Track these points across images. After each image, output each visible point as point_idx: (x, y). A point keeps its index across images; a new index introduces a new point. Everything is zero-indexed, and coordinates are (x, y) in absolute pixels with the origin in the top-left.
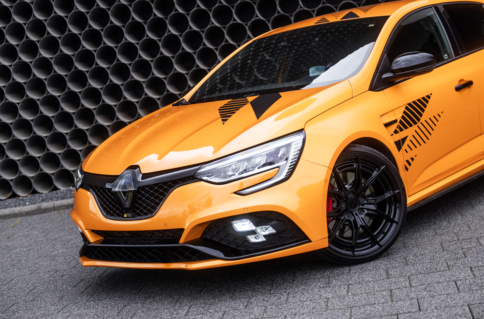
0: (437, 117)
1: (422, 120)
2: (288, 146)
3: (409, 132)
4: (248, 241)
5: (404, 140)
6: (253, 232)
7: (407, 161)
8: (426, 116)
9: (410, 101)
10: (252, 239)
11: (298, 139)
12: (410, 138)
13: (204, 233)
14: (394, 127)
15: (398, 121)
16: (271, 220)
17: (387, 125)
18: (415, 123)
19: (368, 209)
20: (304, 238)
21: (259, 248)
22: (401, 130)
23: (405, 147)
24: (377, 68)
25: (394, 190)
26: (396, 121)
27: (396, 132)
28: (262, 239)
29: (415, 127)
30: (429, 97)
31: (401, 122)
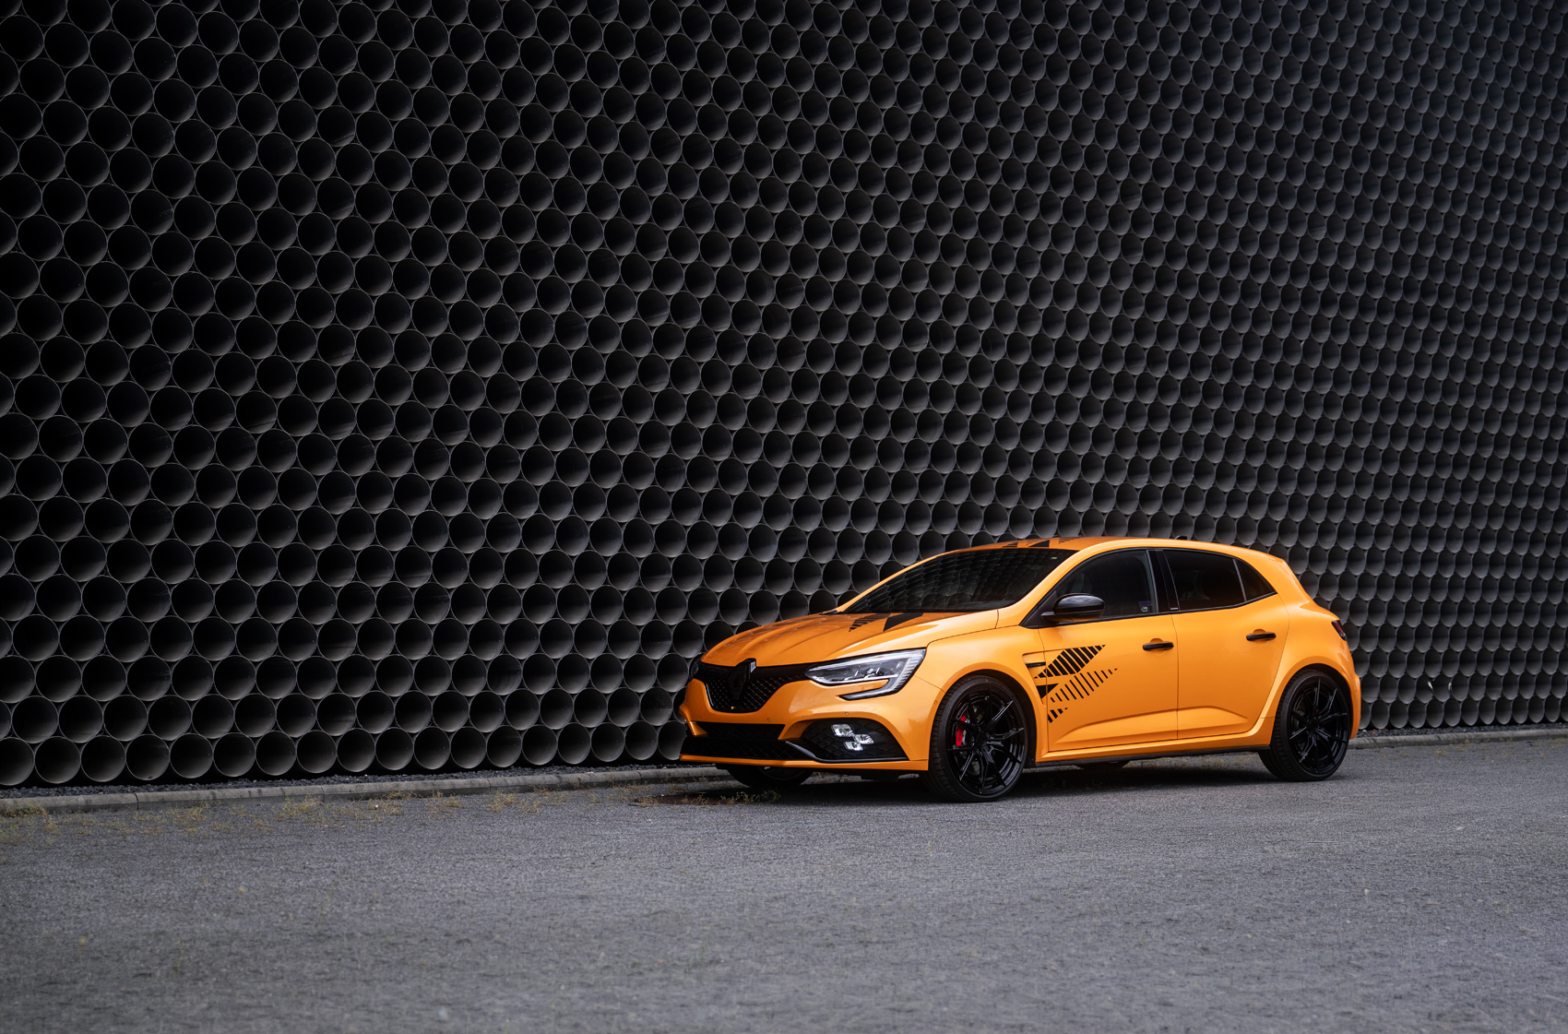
0: (1108, 673)
1: (1083, 671)
2: (905, 660)
3: (1062, 681)
4: (845, 748)
5: (1051, 687)
6: (851, 739)
7: (1053, 712)
8: (1089, 668)
9: (1071, 647)
10: (849, 746)
11: (917, 655)
12: (1061, 686)
13: (804, 733)
14: (1041, 669)
15: (1048, 664)
16: (871, 730)
17: (1029, 666)
18: (1072, 672)
19: (994, 746)
20: (902, 755)
21: (854, 756)
22: (1050, 675)
23: (1052, 694)
24: (1038, 605)
25: (1018, 728)
26: (1044, 664)
27: (1041, 675)
28: (859, 748)
29: (1070, 677)
30: (1099, 648)
31: (1051, 666)
